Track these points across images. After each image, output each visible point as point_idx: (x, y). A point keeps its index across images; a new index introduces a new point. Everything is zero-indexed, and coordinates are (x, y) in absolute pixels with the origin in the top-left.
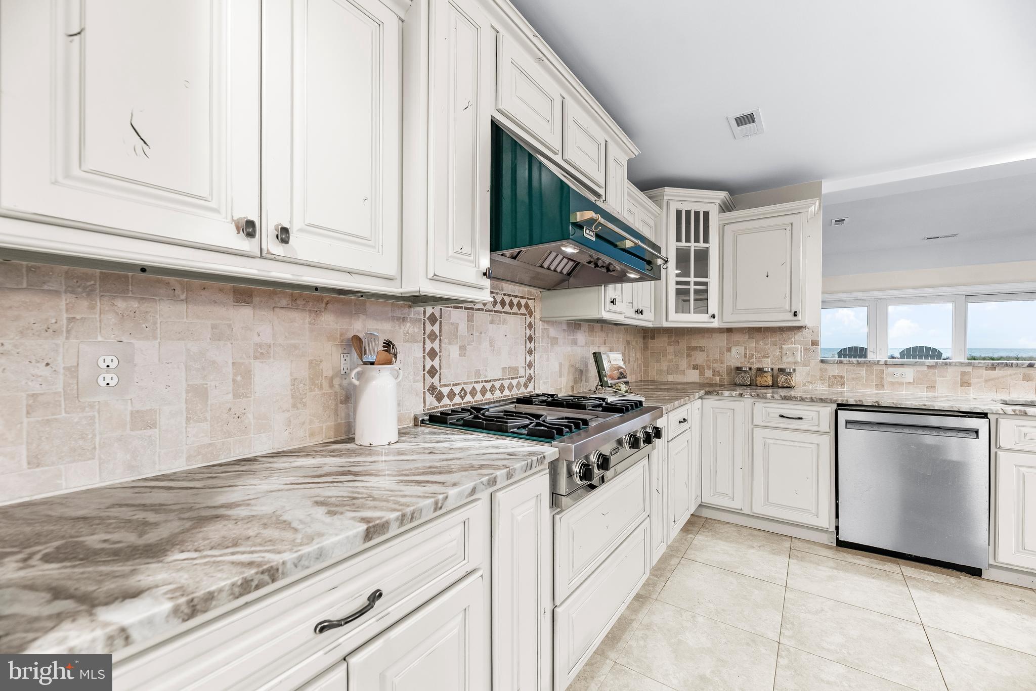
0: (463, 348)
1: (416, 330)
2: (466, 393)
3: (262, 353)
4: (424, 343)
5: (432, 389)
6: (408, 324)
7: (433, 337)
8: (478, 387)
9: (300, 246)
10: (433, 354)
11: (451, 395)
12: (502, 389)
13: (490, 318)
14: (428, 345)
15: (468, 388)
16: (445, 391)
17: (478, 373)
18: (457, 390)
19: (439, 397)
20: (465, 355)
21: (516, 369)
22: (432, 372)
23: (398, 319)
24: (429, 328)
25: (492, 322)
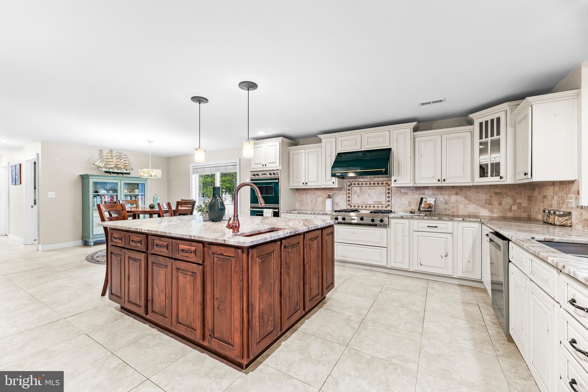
0: (358, 196)
1: (344, 192)
2: (359, 206)
3: (318, 196)
4: (347, 195)
5: (349, 204)
6: (343, 191)
7: (349, 193)
8: (364, 205)
9: (309, 184)
10: (349, 197)
11: (355, 206)
12: (374, 207)
13: (368, 188)
14: (348, 195)
15: (360, 205)
16: (353, 205)
17: (364, 202)
18: (356, 205)
19: (351, 206)
20: (359, 197)
21: (381, 202)
22: (349, 201)
23: (340, 190)
24: (348, 192)
25: (369, 189)
